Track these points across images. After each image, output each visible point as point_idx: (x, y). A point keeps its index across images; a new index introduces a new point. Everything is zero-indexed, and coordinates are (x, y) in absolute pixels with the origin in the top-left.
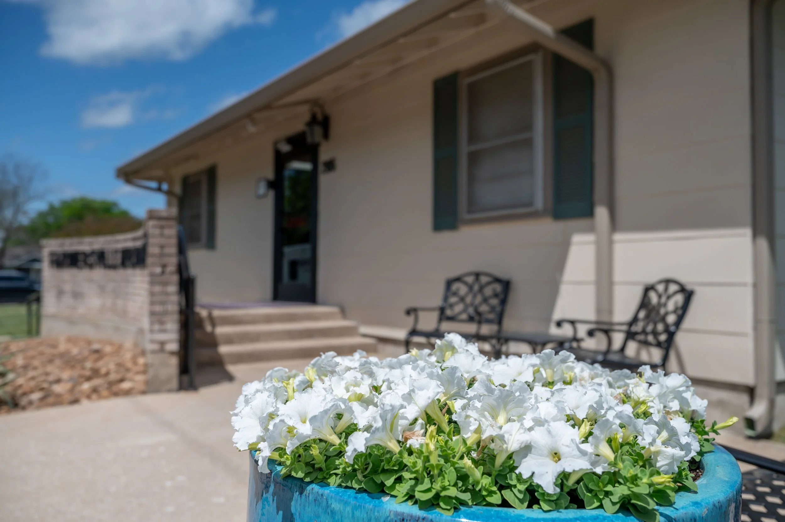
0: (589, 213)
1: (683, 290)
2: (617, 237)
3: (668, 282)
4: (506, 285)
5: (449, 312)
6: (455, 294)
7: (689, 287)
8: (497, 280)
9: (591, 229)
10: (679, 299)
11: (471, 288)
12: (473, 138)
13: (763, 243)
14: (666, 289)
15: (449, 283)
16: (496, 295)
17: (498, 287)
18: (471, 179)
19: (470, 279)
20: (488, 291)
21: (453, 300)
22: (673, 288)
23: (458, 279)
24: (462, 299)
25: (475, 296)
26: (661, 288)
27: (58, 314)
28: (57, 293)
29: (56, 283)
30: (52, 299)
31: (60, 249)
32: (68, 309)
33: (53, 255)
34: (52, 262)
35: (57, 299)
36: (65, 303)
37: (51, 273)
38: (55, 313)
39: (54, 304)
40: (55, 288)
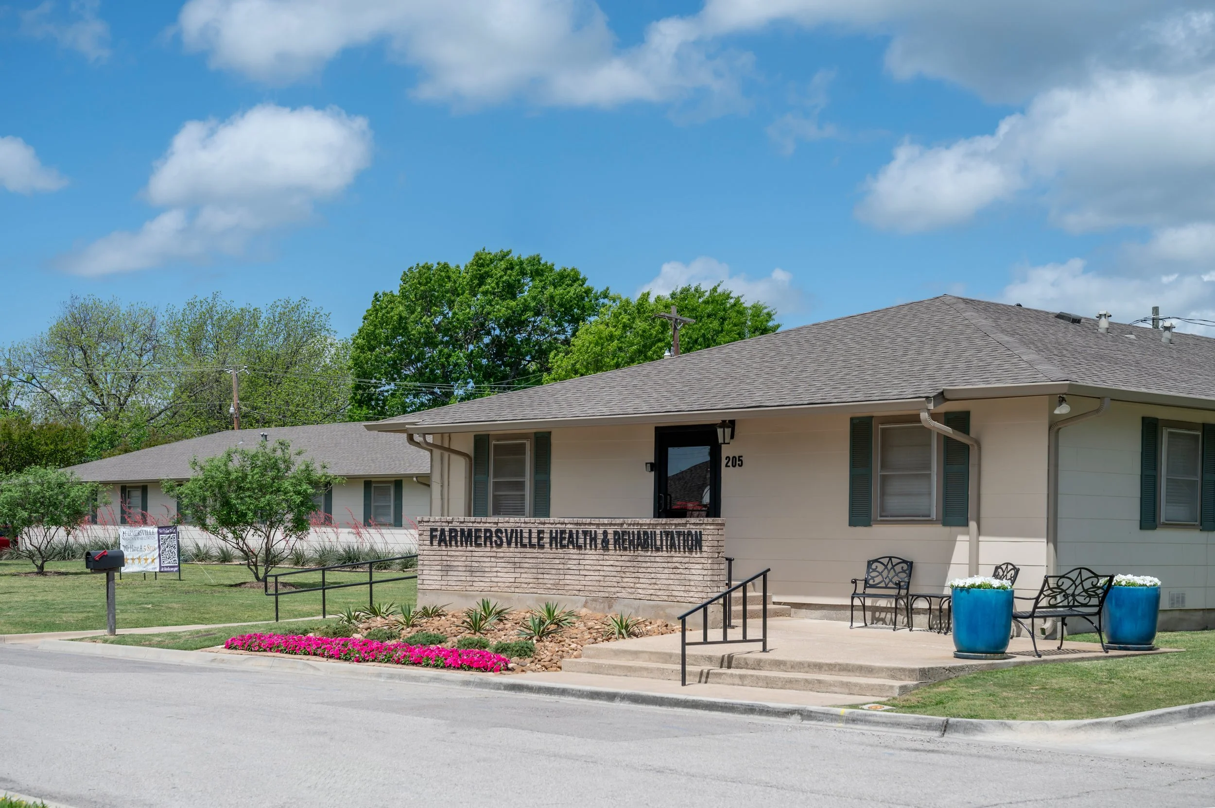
0: (967, 525)
1: (1014, 568)
2: (981, 538)
3: (1008, 564)
4: (911, 565)
5: (871, 582)
6: (874, 570)
7: (1017, 567)
8: (904, 562)
9: (968, 533)
10: (1013, 572)
11: (886, 566)
12: (883, 466)
13: (1051, 546)
14: (1007, 567)
15: (870, 563)
16: (904, 571)
17: (905, 566)
18: (883, 494)
19: (885, 561)
20: (898, 568)
21: (874, 574)
22: (1010, 567)
23: (876, 561)
24: (881, 574)
25: (889, 572)
26: (1004, 567)
27: (443, 588)
28: (439, 568)
29: (439, 558)
30: (432, 573)
31: (444, 524)
32: (458, 583)
33: (433, 530)
34: (432, 537)
35: (440, 573)
36: (453, 578)
37: (430, 548)
38: (438, 587)
39: (436, 578)
40: (437, 563)
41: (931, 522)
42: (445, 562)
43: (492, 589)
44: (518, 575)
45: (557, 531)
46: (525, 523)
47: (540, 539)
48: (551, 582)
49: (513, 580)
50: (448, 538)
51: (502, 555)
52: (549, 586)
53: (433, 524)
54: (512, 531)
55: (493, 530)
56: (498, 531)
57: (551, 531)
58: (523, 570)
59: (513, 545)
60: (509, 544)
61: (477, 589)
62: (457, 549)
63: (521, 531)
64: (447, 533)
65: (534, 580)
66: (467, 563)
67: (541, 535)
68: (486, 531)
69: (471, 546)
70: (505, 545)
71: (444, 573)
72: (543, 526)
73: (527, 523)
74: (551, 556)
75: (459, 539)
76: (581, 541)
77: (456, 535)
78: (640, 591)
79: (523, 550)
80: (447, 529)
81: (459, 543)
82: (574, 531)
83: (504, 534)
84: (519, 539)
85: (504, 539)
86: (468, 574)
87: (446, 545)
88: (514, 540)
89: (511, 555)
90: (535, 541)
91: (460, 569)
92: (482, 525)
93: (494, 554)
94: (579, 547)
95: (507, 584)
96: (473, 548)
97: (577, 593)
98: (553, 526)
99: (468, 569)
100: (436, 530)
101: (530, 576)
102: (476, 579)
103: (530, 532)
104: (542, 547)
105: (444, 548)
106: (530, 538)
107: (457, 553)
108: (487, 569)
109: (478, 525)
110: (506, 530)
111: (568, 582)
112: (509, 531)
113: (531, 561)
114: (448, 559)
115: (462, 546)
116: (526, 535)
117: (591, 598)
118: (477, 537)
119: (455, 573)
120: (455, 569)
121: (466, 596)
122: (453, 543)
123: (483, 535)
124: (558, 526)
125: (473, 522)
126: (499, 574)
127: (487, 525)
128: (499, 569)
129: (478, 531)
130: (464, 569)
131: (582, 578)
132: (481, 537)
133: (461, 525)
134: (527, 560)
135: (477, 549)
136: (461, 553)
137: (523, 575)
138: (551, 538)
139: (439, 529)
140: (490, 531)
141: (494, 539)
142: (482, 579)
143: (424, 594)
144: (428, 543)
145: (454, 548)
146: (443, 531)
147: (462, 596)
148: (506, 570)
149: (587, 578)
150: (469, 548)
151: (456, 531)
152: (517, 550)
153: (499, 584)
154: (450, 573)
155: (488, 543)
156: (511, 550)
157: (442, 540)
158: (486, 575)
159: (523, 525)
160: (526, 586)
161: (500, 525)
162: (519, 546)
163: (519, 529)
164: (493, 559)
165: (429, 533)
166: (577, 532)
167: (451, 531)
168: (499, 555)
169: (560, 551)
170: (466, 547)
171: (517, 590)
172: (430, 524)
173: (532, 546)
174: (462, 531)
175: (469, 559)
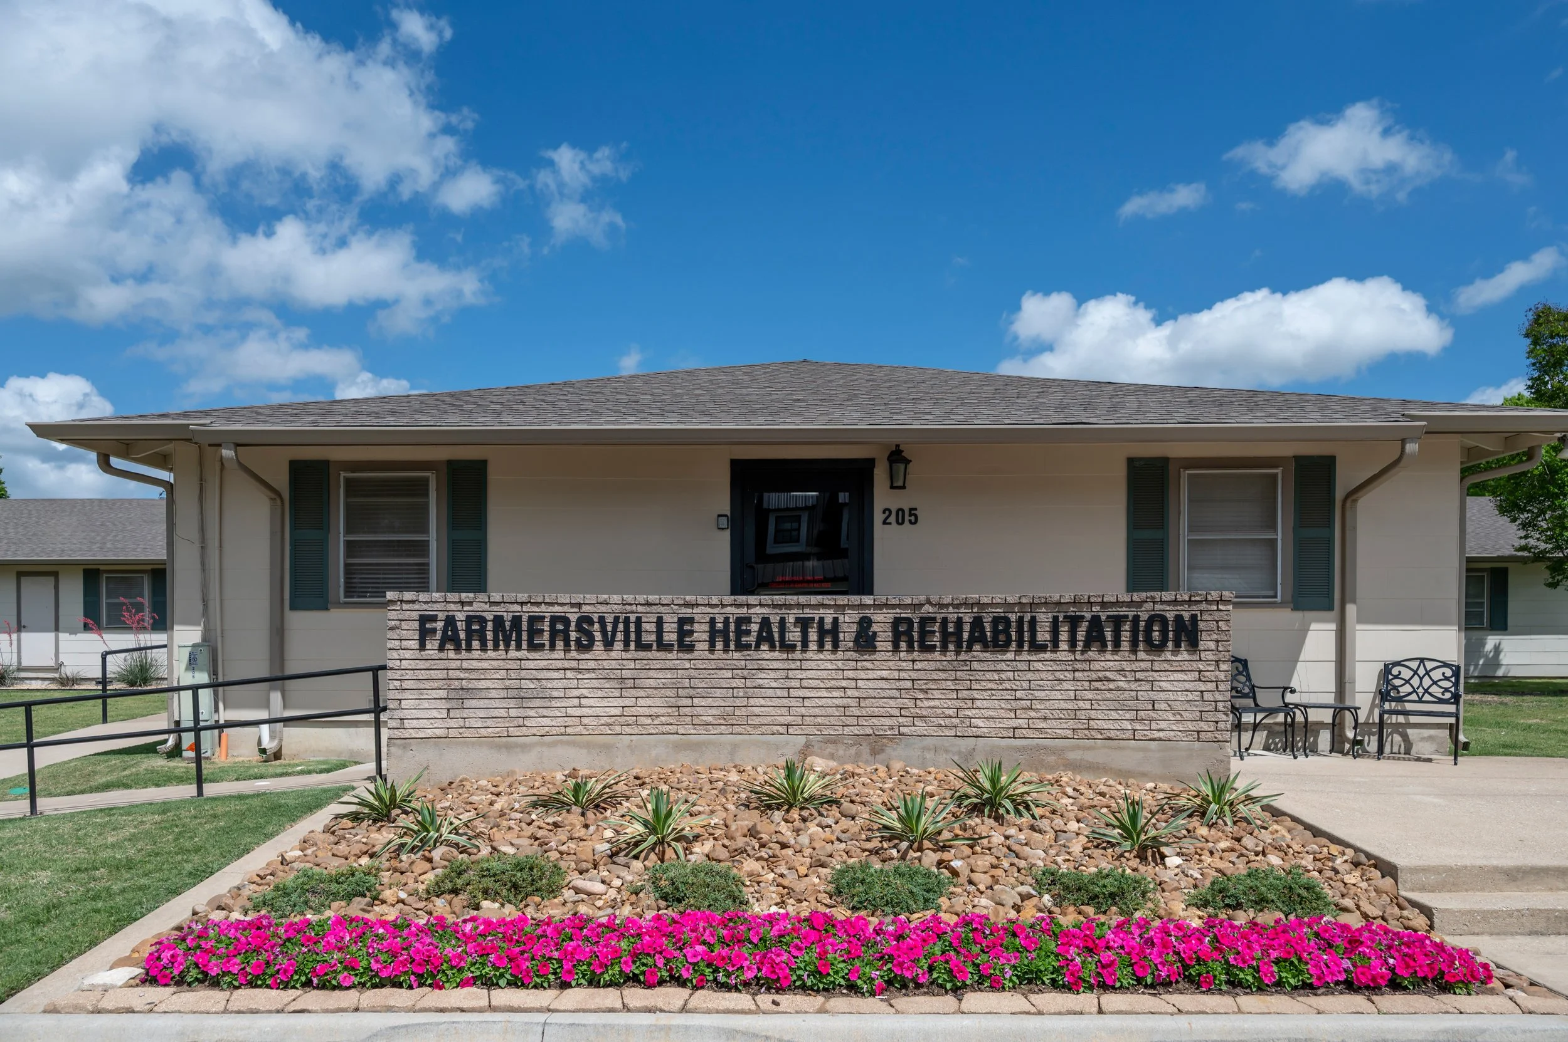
0: (1331, 608)
2: (1358, 627)
9: (1332, 620)
27: (452, 733)
28: (443, 693)
29: (442, 674)
30: (426, 704)
31: (452, 607)
32: (489, 722)
33: (424, 619)
34: (424, 634)
35: (444, 704)
36: (475, 713)
37: (417, 655)
38: (438, 732)
39: (435, 714)
40: (436, 684)
41: (1273, 605)
42: (456, 682)
43: (569, 730)
44: (627, 702)
45: (726, 621)
46: (648, 604)
47: (682, 634)
48: (714, 711)
49: (618, 711)
50: (462, 635)
51: (592, 664)
52: (710, 719)
53: (425, 607)
54: (616, 620)
55: (573, 618)
56: (586, 619)
57: (712, 622)
58: (641, 693)
59: (618, 645)
60: (608, 644)
61: (534, 731)
62: (484, 655)
63: (639, 621)
64: (461, 626)
65: (670, 710)
66: (508, 683)
67: (687, 627)
68: (554, 620)
69: (519, 648)
70: (599, 645)
71: (454, 704)
72: (689, 611)
73: (652, 605)
74: (713, 664)
75: (490, 635)
76: (794, 635)
77: (483, 630)
78: (979, 722)
79: (641, 654)
80: (460, 616)
81: (490, 645)
82: (775, 620)
83: (597, 626)
84: (633, 636)
85: (598, 636)
86: (512, 703)
87: (458, 649)
88: (619, 636)
89: (614, 664)
90: (671, 637)
91: (493, 694)
92: (543, 608)
93: (574, 664)
94: (789, 648)
95: (603, 720)
96: (523, 654)
97: (782, 730)
98: (716, 610)
99: (514, 693)
100: (434, 619)
101: (658, 702)
102: (532, 713)
103: (660, 622)
104: (686, 647)
105: (452, 654)
106: (660, 632)
107: (485, 664)
108: (555, 693)
109: (536, 609)
110: (602, 620)
111: (757, 710)
112: (610, 619)
113: (660, 675)
114: (462, 676)
115: (496, 648)
116: (649, 626)
117: (819, 738)
118: (534, 632)
119: (481, 703)
120: (483, 694)
121: (508, 747)
122: (476, 644)
123: (547, 628)
124: (729, 609)
125: (522, 604)
126: (584, 702)
127: (557, 608)
128: (585, 692)
129: (534, 620)
130: (503, 694)
131: (793, 702)
132: (543, 631)
133: (495, 608)
134: (652, 673)
135: (532, 655)
136: (495, 664)
137: (641, 702)
138: (713, 633)
139: (441, 616)
140: (566, 621)
141: (573, 635)
142: (545, 712)
143: (405, 747)
144: (414, 644)
145: (476, 654)
146: (450, 621)
147: (499, 747)
148: (600, 693)
149: (807, 703)
150: (513, 654)
151: (482, 621)
152: (625, 655)
153: (585, 721)
154: (467, 704)
155: (560, 644)
156: (614, 654)
157: (450, 639)
158: (554, 703)
159: (640, 609)
160: (649, 721)
161: (585, 608)
162: (632, 646)
163: (633, 618)
164: (569, 674)
165: (416, 625)
166: (782, 622)
167: (469, 620)
168: (583, 665)
169: (737, 655)
170: (507, 651)
171: (627, 730)
172: (417, 607)
173: (663, 647)
174: (498, 621)
175: (513, 674)
